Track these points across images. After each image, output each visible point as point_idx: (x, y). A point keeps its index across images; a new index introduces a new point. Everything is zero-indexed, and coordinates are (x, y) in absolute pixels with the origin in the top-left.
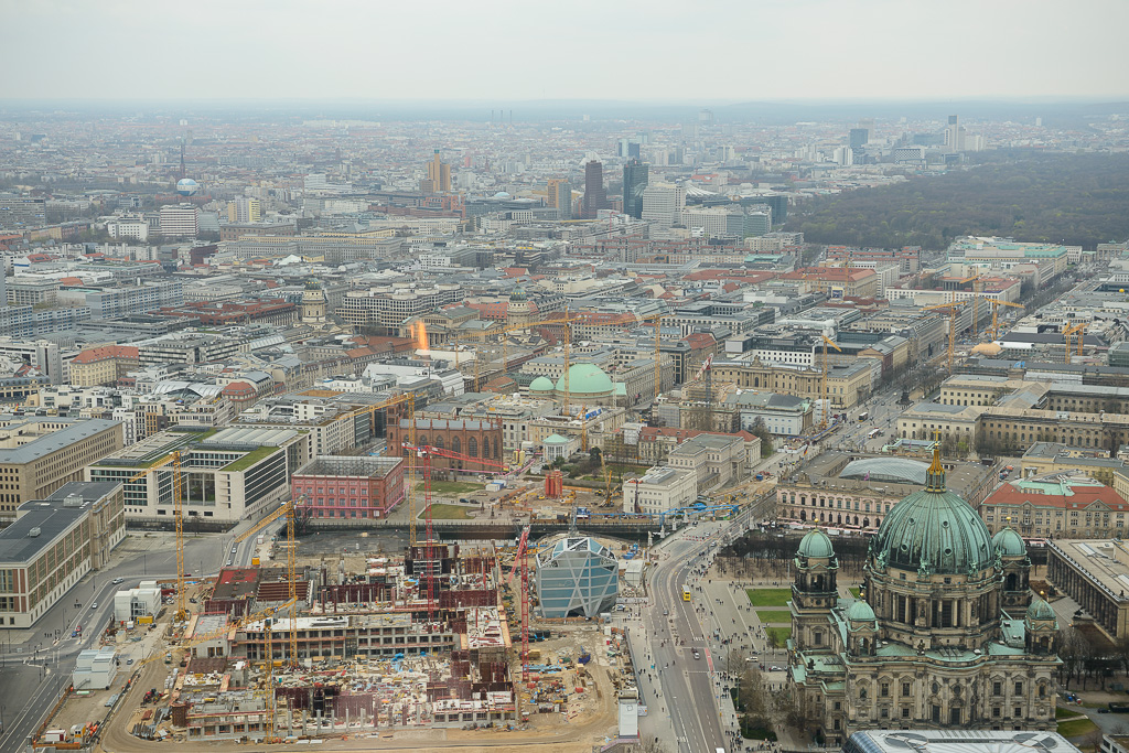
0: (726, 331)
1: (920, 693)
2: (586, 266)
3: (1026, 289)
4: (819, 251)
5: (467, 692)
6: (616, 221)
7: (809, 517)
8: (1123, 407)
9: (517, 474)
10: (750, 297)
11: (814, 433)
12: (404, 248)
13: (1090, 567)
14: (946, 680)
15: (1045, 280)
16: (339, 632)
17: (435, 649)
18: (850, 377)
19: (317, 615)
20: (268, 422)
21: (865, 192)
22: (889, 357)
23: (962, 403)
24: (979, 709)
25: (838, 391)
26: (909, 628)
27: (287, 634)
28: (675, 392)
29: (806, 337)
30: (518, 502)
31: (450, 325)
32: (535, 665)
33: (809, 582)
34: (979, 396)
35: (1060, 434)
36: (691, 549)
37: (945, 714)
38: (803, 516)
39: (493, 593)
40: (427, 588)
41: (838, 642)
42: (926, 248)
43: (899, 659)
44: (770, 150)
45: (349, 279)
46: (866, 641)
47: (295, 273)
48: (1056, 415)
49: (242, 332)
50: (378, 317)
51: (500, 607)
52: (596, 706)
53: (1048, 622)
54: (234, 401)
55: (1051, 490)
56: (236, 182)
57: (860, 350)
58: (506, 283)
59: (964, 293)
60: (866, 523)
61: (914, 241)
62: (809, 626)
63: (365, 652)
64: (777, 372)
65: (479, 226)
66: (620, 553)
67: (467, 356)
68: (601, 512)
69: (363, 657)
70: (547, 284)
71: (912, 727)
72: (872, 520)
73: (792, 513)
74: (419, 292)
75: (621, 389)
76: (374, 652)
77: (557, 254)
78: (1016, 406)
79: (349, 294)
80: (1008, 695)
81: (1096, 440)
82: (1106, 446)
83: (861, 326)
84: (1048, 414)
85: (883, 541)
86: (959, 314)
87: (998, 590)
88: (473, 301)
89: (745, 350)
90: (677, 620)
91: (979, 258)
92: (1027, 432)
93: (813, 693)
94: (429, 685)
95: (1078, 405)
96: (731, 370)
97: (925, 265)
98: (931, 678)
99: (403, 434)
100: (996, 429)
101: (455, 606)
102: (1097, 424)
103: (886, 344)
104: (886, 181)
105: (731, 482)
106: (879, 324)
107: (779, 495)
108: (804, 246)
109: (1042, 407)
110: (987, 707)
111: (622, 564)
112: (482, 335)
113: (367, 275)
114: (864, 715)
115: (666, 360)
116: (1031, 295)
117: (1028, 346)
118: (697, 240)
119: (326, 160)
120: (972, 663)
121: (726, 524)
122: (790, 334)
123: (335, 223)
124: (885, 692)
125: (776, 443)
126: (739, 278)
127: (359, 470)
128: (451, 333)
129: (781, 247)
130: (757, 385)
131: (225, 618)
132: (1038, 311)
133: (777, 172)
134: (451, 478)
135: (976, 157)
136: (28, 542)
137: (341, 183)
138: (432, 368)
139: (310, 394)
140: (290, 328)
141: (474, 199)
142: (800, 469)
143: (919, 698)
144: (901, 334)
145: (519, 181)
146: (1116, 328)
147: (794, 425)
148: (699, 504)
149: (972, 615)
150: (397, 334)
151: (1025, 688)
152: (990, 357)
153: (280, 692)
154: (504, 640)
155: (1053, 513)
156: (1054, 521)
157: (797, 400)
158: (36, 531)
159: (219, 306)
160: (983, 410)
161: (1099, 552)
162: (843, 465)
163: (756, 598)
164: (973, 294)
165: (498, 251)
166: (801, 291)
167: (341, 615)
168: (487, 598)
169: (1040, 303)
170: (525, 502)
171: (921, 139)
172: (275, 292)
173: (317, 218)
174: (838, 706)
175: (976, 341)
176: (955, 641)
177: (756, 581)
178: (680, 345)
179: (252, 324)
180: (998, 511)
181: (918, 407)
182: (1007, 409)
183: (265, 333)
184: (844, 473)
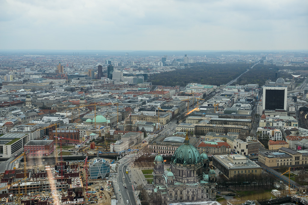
0: (134, 107)
1: (184, 193)
2: (99, 91)
3: (205, 95)
4: (156, 87)
5: (72, 199)
6: (106, 80)
7: (156, 152)
8: (228, 123)
9: (83, 143)
10: (140, 98)
11: (156, 131)
12: (52, 87)
13: (222, 161)
14: (190, 190)
15: (209, 93)
16: (38, 186)
17: (63, 189)
18: (165, 117)
19: (32, 181)
20: (17, 132)
21: (166, 73)
22: (174, 112)
23: (191, 123)
24: (198, 197)
25: (162, 121)
26: (181, 178)
27: (24, 187)
28: (122, 122)
29: (154, 108)
30: (84, 150)
31: (65, 106)
32: (89, 191)
33: (157, 167)
34: (195, 121)
35: (214, 130)
36: (128, 161)
37: (190, 198)
38: (155, 151)
39: (78, 174)
40: (61, 173)
41: (165, 182)
42: (181, 86)
43: (179, 185)
44: (143, 63)
45: (38, 95)
46: (171, 181)
47: (23, 93)
48: (213, 125)
49: (9, 109)
50: (45, 104)
51: (80, 177)
52: (105, 201)
53: (214, 175)
54: (7, 127)
55: (213, 143)
56: (6, 70)
57: (167, 111)
58: (79, 95)
59: (190, 97)
60: (170, 153)
61: (178, 85)
62: (157, 178)
63: (45, 190)
64: (147, 116)
65: (71, 81)
66: (110, 162)
67: (69, 114)
68: (105, 152)
69: (44, 192)
70: (89, 96)
71: (183, 202)
72: (171, 152)
73: (152, 151)
74: (56, 98)
75: (109, 121)
76: (47, 190)
77: (91, 88)
78: (204, 123)
79: (38, 99)
80: (205, 193)
81: (222, 131)
82: (224, 133)
83: (167, 105)
84: (211, 125)
85: (175, 157)
86: (189, 102)
87: (202, 168)
88: (70, 100)
89: (139, 111)
90: (125, 178)
91: (193, 88)
92: (206, 129)
93: (159, 195)
94: (62, 198)
95: (218, 123)
96: (136, 116)
97: (181, 90)
98: (187, 190)
99: (53, 134)
100: (199, 129)
101: (68, 177)
102: (222, 127)
103: (173, 109)
104: (171, 70)
105: (137, 144)
106: (171, 104)
107: (149, 146)
108: (152, 86)
109: (210, 123)
110: (200, 196)
111: (111, 165)
112: (73, 109)
113: (42, 94)
114: (171, 200)
115: (120, 114)
116: (206, 97)
117: (206, 109)
118: (126, 84)
119: (30, 65)
120: (196, 186)
121: (136, 154)
122: (150, 107)
123: (34, 81)
124: (176, 194)
125: (147, 134)
126: (136, 94)
127: (42, 143)
128: (65, 108)
129: (147, 86)
130: (142, 120)
131: (7, 183)
132: (208, 101)
133: (145, 68)
134: (66, 145)
135: (191, 64)
137: (35, 71)
138: (61, 117)
139: (28, 125)
140: (22, 108)
141: (70, 75)
142: (153, 140)
143: (184, 195)
144: (176, 107)
145: (81, 70)
146: (225, 105)
147: (152, 129)
148: (129, 150)
149: (196, 174)
150: (51, 109)
151: (209, 191)
152: (197, 112)
153: (22, 202)
154: (81, 185)
155: (213, 149)
156: (213, 151)
157: (152, 123)
159: (3, 102)
160: (196, 125)
161: (224, 158)
162: (164, 139)
163: (144, 172)
164: (192, 97)
165: (76, 87)
166: (152, 97)
167: (38, 181)
168: (76, 175)
169: (208, 99)
170: (85, 150)
171: (178, 60)
172: (18, 99)
173: (29, 80)
174: (165, 198)
175: (194, 108)
176: (192, 180)
177: (144, 168)
178: (123, 110)
179: (12, 107)
180: (201, 149)
181: (181, 124)
182: (202, 124)
183: (16, 109)
184: (164, 141)
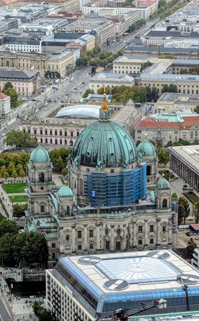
1: (99, 235)
13: (191, 160)
14: (112, 227)
18: (62, 59)
22: (84, 47)
23: (121, 72)
24: (131, 241)
25: (55, 68)
29: (36, 36)
33: (37, 177)
34: (135, 68)
37: (113, 245)
41: (54, 209)
46: (68, 208)
48: (176, 77)
53: (166, 191)
55: (172, 119)
57: (67, 43)
59: (126, 9)
62: (37, 202)
64: (19, 57)
71: (95, 253)
80: (146, 232)
83: (68, 29)
84: (171, 77)
95: (188, 71)
98: (104, 226)
103: (82, 39)
106: (78, 28)
107: (21, 129)
109: (168, 73)
110: (135, 240)
114: (68, 249)
122: (27, 35)
124: (80, 235)
130: (8, 66)
132: (167, 18)
142: (33, 114)
143: (98, 238)
144: (91, 33)
147: (29, 87)
151: (155, 228)
155: (173, 132)
156: (173, 136)
161: (197, 152)
162: (57, 110)
163: (8, 189)
169: (168, 13)
174: (54, 245)
180: (143, 133)
181: (100, 76)
184: (58, 115)
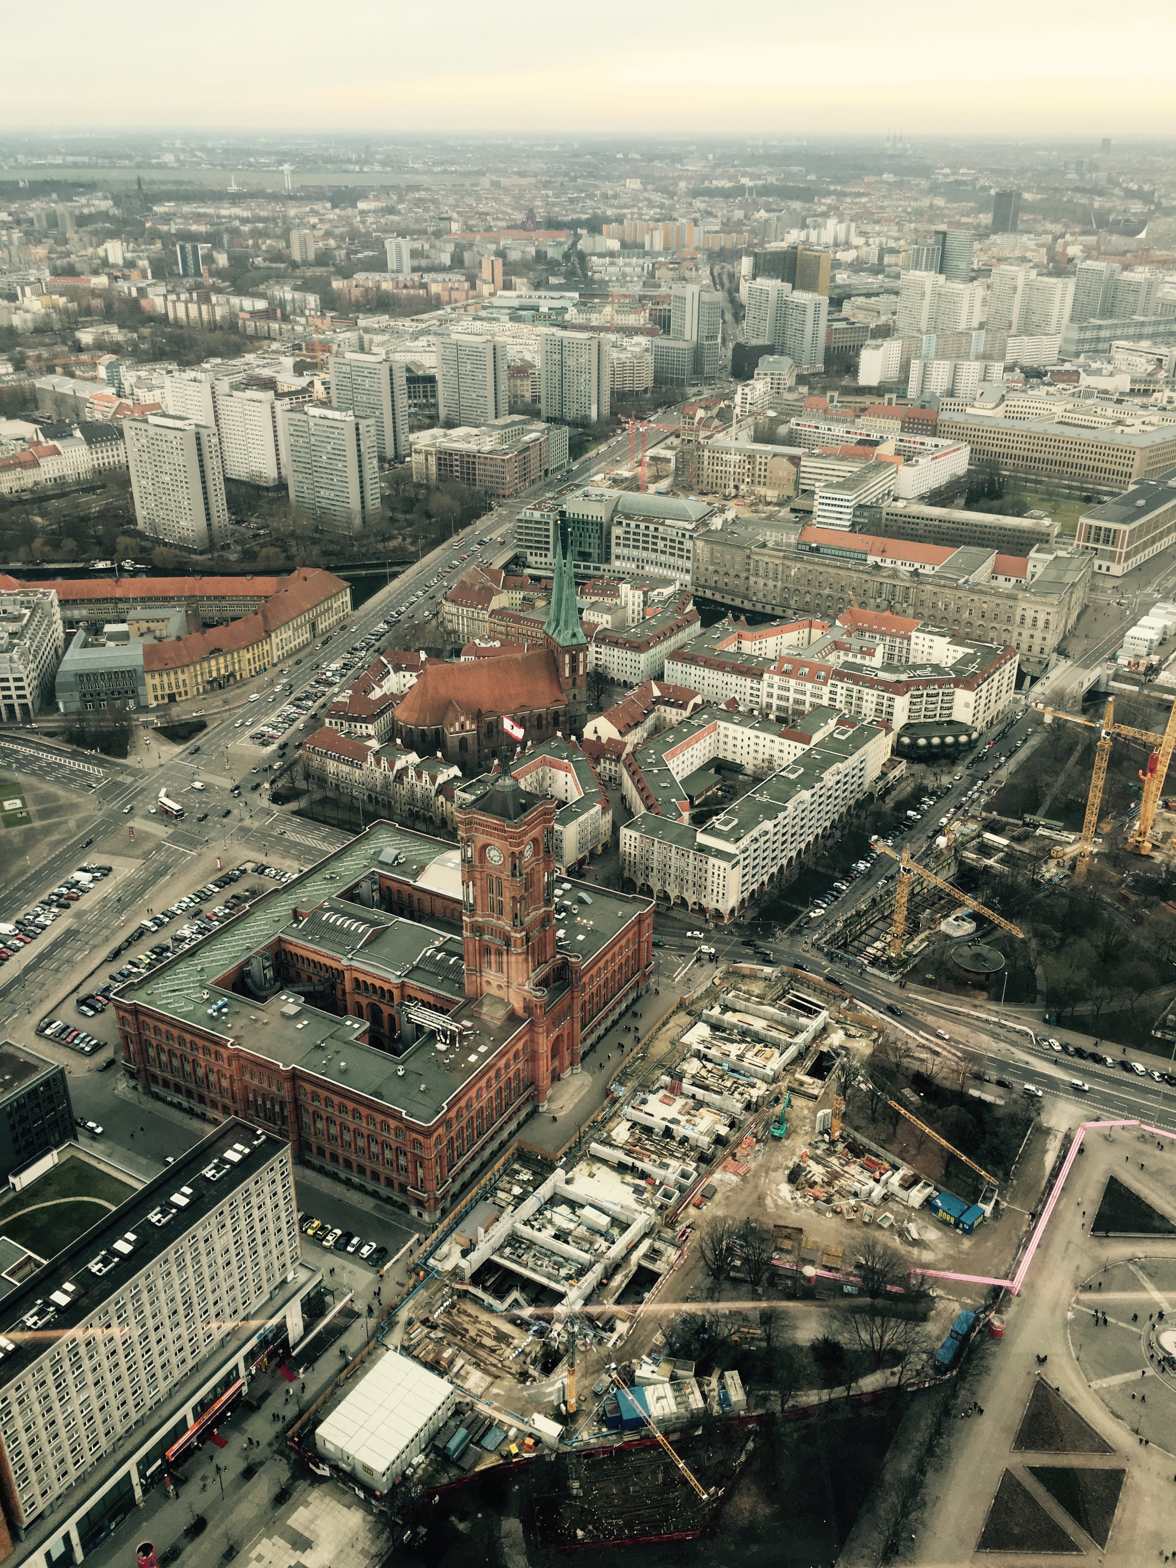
136: (1134, 510)
158: (1141, 502)
